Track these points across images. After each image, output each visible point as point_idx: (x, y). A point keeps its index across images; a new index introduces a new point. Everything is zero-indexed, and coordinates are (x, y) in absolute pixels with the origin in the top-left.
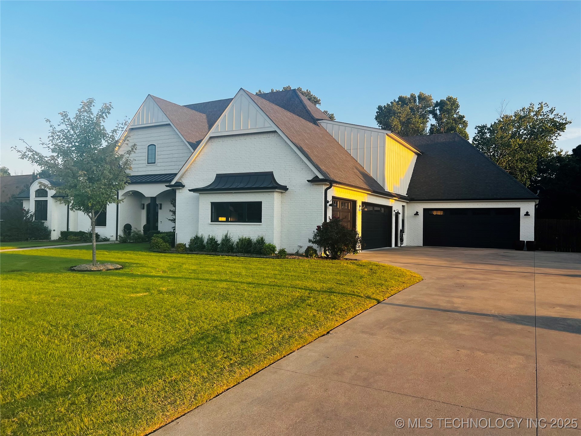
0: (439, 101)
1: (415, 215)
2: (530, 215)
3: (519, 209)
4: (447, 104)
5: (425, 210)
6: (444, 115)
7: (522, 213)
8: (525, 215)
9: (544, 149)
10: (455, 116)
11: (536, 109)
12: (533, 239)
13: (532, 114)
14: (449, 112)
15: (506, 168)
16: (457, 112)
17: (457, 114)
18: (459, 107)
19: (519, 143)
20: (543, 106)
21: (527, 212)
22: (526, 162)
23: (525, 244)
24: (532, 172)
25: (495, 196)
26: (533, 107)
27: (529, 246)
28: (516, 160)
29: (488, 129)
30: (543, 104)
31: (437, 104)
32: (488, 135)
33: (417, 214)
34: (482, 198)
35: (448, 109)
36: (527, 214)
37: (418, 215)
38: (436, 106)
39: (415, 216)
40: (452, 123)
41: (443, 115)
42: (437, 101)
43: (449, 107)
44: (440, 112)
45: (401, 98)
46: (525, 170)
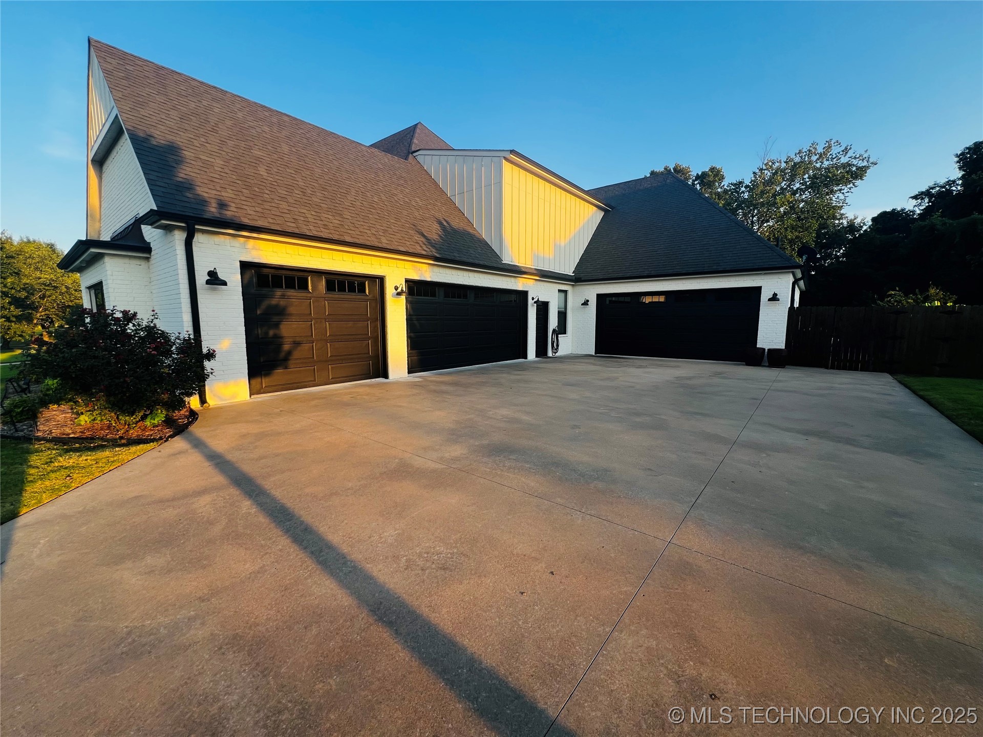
0: (700, 174)
1: (582, 304)
2: (779, 300)
3: (759, 289)
4: (709, 176)
5: (599, 297)
6: (705, 189)
7: (765, 295)
8: (769, 300)
9: (828, 208)
10: (719, 190)
11: (820, 150)
12: (782, 346)
13: (814, 158)
14: (710, 185)
15: (769, 239)
16: (722, 185)
17: (721, 188)
18: (724, 179)
19: (789, 201)
20: (833, 145)
21: (775, 295)
22: (799, 231)
23: (766, 353)
24: (808, 243)
25: (715, 267)
26: (816, 148)
27: (775, 359)
28: (785, 228)
29: (747, 187)
30: (832, 143)
31: (698, 177)
32: (746, 196)
33: (586, 303)
34: (692, 271)
35: (709, 181)
36: (774, 298)
37: (588, 305)
38: (696, 180)
39: (584, 307)
40: (715, 199)
41: (703, 190)
42: (697, 174)
43: (711, 179)
44: (700, 186)
45: (652, 173)
46: (797, 242)
